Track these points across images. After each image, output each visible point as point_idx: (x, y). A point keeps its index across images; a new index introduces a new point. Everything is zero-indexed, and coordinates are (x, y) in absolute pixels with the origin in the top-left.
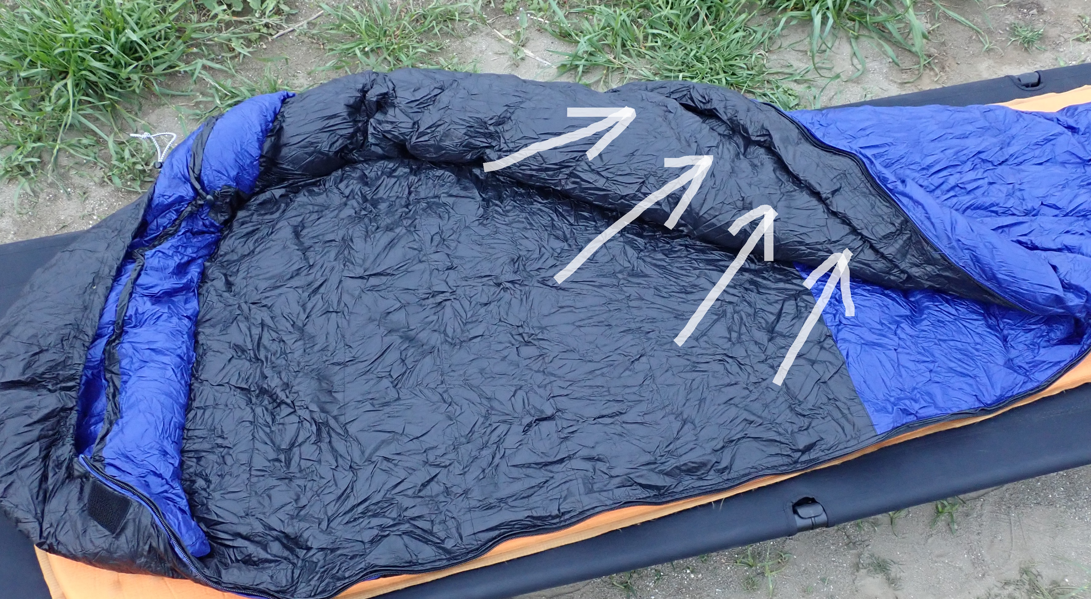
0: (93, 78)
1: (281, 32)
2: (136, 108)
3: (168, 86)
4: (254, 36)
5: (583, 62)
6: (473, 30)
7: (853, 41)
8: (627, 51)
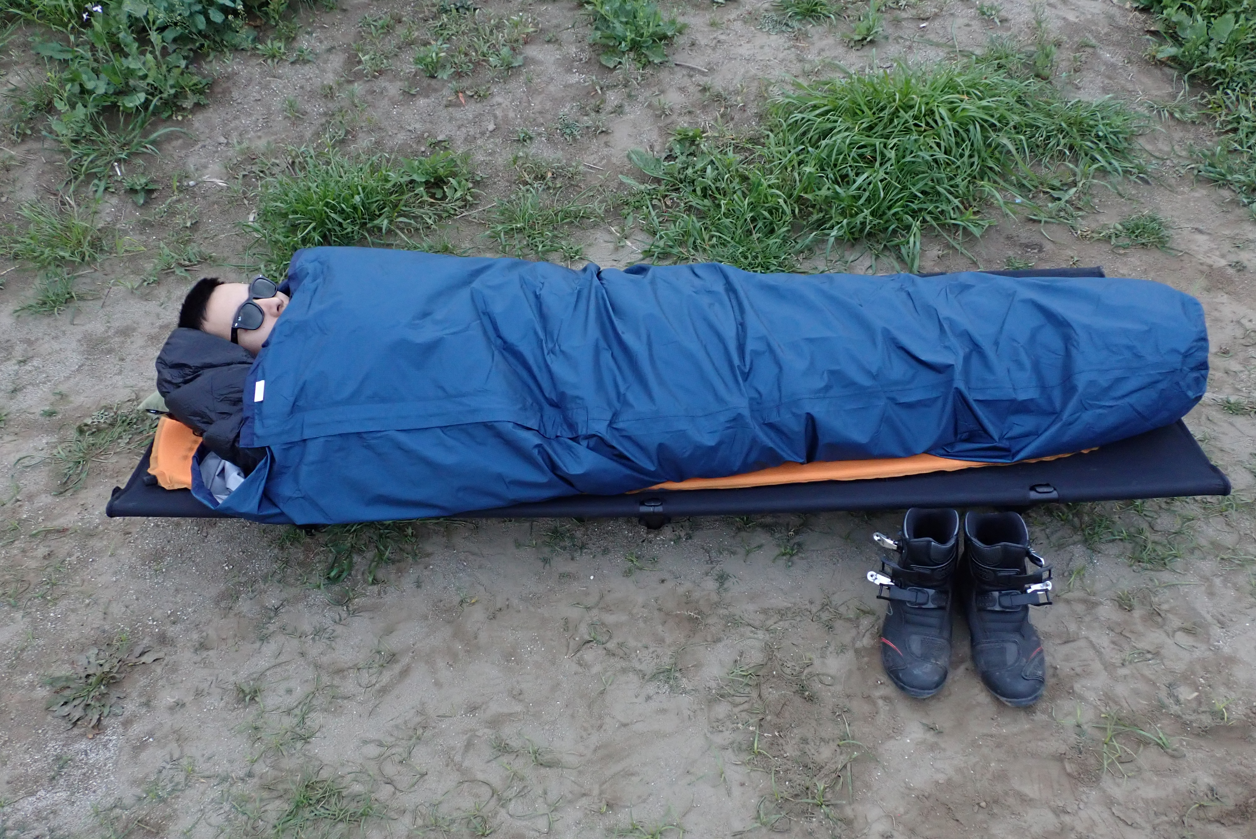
0: (330, 226)
1: (464, 214)
4: (445, 214)
5: (659, 250)
6: (595, 226)
7: (874, 257)
8: (696, 246)
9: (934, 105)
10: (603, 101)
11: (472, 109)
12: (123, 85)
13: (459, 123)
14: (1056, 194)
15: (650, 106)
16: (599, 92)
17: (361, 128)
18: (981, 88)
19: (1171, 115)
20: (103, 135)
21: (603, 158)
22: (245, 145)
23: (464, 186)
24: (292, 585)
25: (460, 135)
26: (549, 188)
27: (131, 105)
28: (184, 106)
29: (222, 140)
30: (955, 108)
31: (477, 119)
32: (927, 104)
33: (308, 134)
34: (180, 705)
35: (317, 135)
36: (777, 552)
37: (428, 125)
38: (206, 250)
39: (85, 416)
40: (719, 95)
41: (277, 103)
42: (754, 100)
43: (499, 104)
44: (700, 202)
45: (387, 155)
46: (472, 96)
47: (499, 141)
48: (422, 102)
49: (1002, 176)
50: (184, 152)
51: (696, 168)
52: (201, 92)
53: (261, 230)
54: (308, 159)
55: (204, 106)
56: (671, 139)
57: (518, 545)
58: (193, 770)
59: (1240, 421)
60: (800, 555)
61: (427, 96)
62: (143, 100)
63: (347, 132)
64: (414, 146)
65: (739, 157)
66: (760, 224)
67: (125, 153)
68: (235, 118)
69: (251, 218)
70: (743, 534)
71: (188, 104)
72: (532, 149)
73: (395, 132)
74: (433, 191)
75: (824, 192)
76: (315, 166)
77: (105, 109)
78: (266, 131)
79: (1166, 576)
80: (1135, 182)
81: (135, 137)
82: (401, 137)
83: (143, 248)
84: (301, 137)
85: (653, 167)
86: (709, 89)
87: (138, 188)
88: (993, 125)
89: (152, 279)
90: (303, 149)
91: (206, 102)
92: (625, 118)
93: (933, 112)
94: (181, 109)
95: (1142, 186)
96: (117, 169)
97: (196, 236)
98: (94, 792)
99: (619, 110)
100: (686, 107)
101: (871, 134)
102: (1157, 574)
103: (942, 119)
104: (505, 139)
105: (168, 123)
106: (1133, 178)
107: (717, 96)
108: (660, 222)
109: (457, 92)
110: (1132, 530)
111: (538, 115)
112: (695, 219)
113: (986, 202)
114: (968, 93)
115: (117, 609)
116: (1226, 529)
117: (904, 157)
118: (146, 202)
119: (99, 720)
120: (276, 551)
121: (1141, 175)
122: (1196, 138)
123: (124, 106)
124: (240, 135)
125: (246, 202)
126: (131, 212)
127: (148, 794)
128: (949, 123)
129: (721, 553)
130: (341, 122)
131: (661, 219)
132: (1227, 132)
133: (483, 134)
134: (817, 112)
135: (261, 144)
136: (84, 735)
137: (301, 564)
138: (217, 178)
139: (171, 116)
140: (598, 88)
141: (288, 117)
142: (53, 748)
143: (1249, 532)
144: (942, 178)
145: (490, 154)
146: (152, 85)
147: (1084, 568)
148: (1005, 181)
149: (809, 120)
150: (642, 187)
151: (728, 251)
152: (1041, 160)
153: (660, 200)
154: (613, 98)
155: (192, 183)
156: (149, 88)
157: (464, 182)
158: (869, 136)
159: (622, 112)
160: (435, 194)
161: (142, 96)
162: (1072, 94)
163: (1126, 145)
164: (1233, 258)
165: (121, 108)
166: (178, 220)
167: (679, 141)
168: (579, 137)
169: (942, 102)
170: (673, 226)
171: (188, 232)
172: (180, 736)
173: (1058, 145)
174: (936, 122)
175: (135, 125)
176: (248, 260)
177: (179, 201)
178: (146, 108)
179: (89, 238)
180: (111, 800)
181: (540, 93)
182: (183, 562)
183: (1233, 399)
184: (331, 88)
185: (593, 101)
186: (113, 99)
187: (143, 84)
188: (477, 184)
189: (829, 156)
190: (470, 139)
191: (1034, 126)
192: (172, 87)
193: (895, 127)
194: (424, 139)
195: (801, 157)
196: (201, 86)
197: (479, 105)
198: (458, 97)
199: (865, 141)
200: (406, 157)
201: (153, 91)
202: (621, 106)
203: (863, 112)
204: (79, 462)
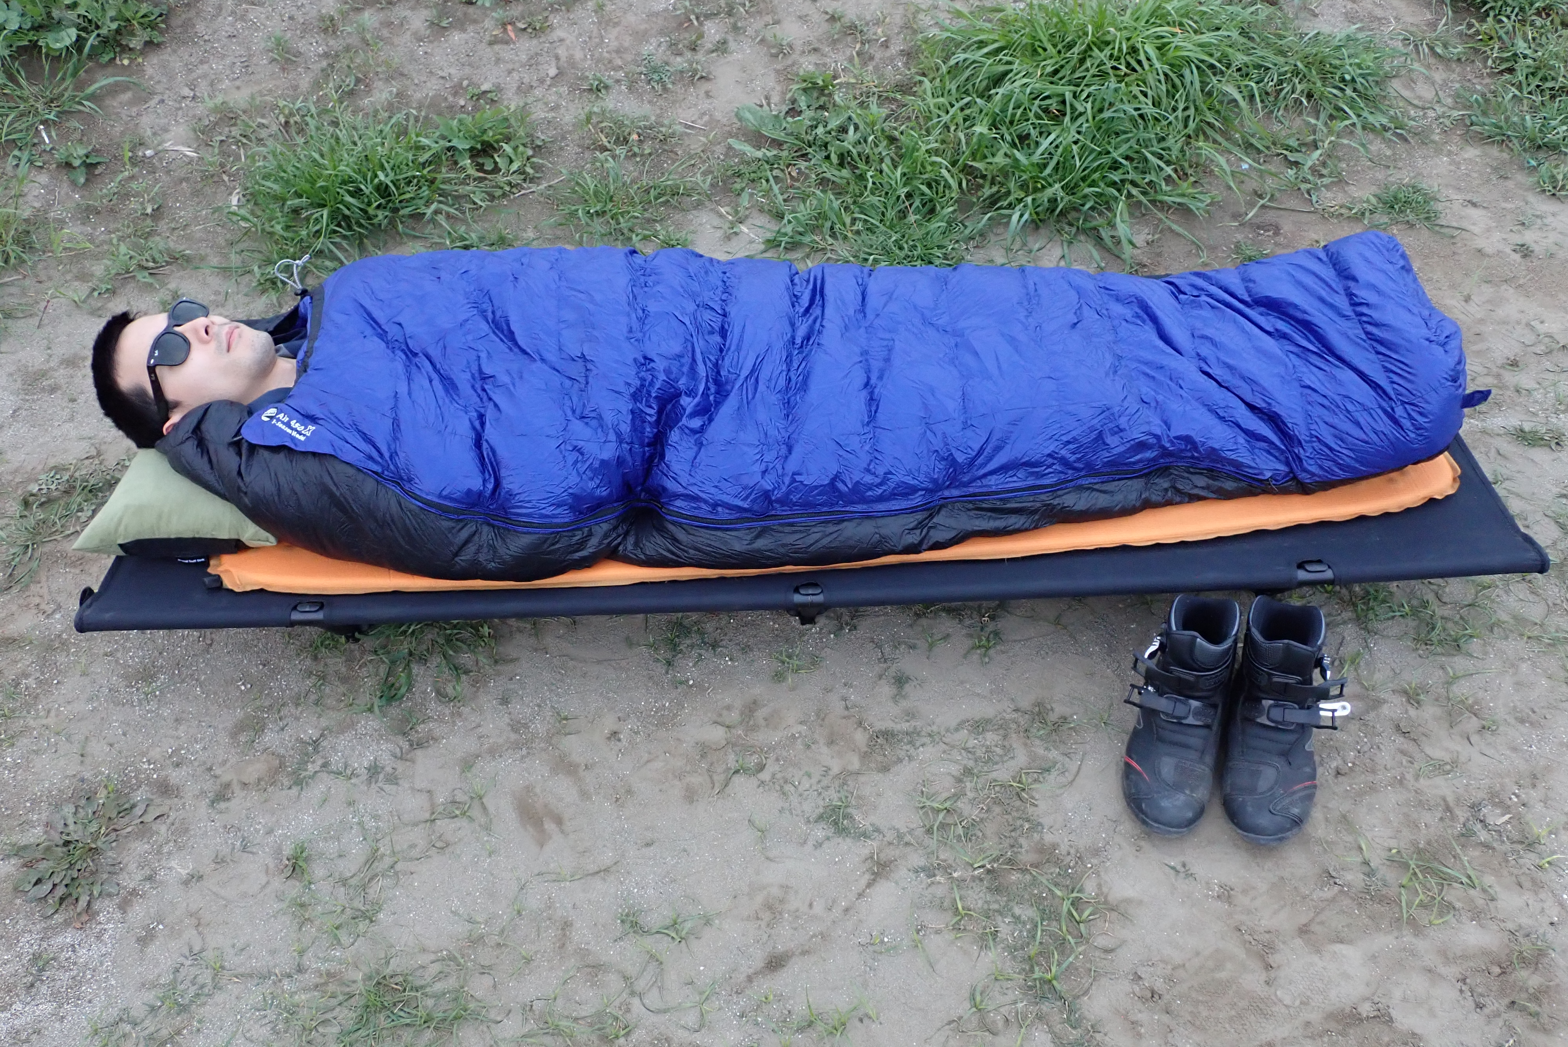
0: (347, 212)
1: (523, 192)
2: (381, 245)
3: (414, 229)
4: (499, 193)
5: (786, 239)
6: (699, 205)
7: (1065, 244)
8: (834, 233)
9: (1137, 41)
10: (701, 36)
11: (525, 46)
12: (45, 16)
13: (510, 66)
14: (1292, 157)
15: (763, 41)
16: (695, 23)
17: (377, 73)
18: (1196, 18)
19: (1432, 49)
20: (20, 87)
21: (704, 114)
22: (219, 99)
23: (522, 154)
24: (334, 709)
25: (511, 83)
26: (635, 155)
27: (58, 45)
28: (131, 46)
29: (186, 92)
30: (1165, 45)
31: (533, 62)
32: (1128, 39)
33: (305, 83)
34: (195, 878)
35: (317, 85)
36: (969, 643)
37: (467, 70)
38: (175, 245)
39: (30, 480)
40: (853, 27)
41: (259, 41)
42: (898, 34)
43: (562, 40)
44: (836, 173)
45: (414, 112)
46: (525, 29)
47: (564, 90)
48: (457, 37)
49: (1223, 133)
50: (135, 109)
51: (828, 128)
52: (153, 26)
53: (251, 218)
54: (308, 119)
55: (158, 45)
56: (795, 87)
57: (630, 643)
58: (222, 967)
59: (1539, 454)
60: (998, 647)
61: (464, 30)
62: (74, 39)
63: (358, 81)
64: (450, 99)
65: (884, 112)
66: (917, 203)
67: (53, 113)
68: (202, 62)
69: (234, 200)
70: (924, 621)
71: (135, 43)
72: (610, 102)
73: (424, 79)
74: (481, 161)
75: (999, 160)
76: (317, 129)
77: (22, 50)
78: (247, 78)
79: (1459, 663)
80: (1390, 140)
81: (66, 89)
82: (432, 88)
83: (88, 245)
84: (295, 88)
85: (770, 127)
86: (839, 19)
87: (77, 163)
88: (1212, 67)
89: (104, 287)
90: (298, 104)
91: (160, 39)
92: (730, 58)
93: (1134, 50)
94: (126, 49)
95: (1400, 146)
96: (44, 134)
97: (163, 226)
98: (90, 1002)
99: (721, 47)
100: (809, 43)
101: (1055, 79)
102: (1450, 659)
103: (1148, 59)
104: (573, 89)
105: (110, 70)
106: (1388, 135)
107: (850, 28)
108: (785, 201)
109: (504, 25)
110: (1415, 602)
111: (614, 55)
112: (832, 197)
113: (1204, 168)
114: (1181, 24)
115: (97, 748)
116: (1531, 597)
117: (1101, 111)
118: (87, 180)
119: (89, 902)
120: (308, 662)
121: (1398, 131)
122: (1464, 78)
123: (47, 45)
124: (212, 84)
125: (226, 178)
126: (67, 194)
127: (163, 1002)
128: (1158, 65)
129: (896, 647)
130: (349, 67)
131: (786, 196)
132: (1501, 72)
133: (542, 81)
134: (986, 50)
135: (239, 98)
136: (67, 923)
137: (344, 680)
138: (183, 144)
139: (115, 58)
140: (693, 17)
141: (274, 60)
142: (28, 944)
143: (1558, 602)
144: (1150, 140)
145: (552, 109)
146: (85, 17)
147: (1358, 654)
148: (1227, 140)
149: (974, 62)
150: (759, 154)
151: (877, 240)
152: (1272, 112)
153: (783, 170)
154: (713, 31)
155: (149, 153)
156: (81, 21)
157: (521, 148)
158: (1052, 83)
159: (725, 51)
160: (483, 165)
161: (73, 33)
162: (1307, 23)
163: (1377, 90)
164: (1518, 239)
165: (44, 51)
166: (133, 204)
167: (805, 90)
168: (670, 86)
169: (1147, 37)
170: (802, 206)
171: (149, 221)
172: (199, 919)
173: (1293, 92)
174: (1139, 62)
175: (65, 74)
176: (235, 260)
177: (132, 178)
178: (80, 50)
179: (12, 232)
180: (114, 1012)
181: (617, 24)
182: (183, 681)
183: (1527, 427)
184: (332, 19)
185: (687, 35)
186: (32, 36)
187: (71, 15)
188: (537, 149)
189: (1004, 110)
190: (524, 89)
191: (1262, 66)
192: (113, 20)
193: (1087, 70)
194: (462, 88)
195: (967, 112)
196: (153, 17)
197: (535, 42)
198: (505, 30)
199: (1050, 89)
200: (440, 114)
201: (87, 25)
202: (725, 42)
203: (1045, 50)
204: (28, 546)
